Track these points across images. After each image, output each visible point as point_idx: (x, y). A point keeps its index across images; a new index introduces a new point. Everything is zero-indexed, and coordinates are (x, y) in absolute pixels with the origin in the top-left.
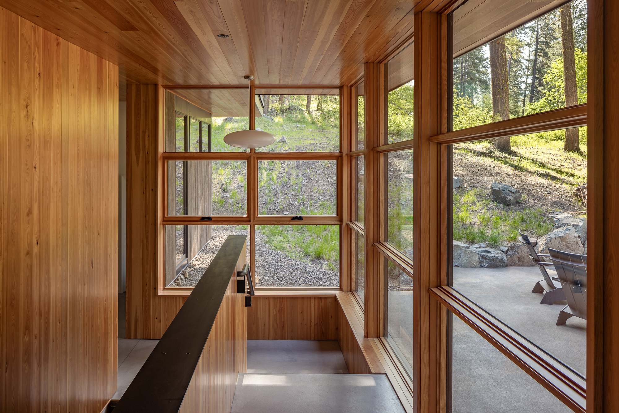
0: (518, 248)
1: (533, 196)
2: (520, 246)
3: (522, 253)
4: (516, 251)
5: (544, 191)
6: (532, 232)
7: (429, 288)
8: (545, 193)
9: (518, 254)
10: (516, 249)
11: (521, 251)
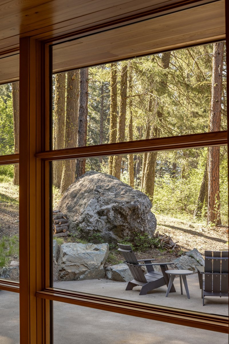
0: (9, 271)
1: (6, 224)
2: (11, 269)
3: (13, 276)
4: (8, 275)
5: (13, 220)
6: (15, 257)
7: (36, 292)
8: (15, 221)
9: (10, 277)
10: (8, 273)
11: (12, 274)
